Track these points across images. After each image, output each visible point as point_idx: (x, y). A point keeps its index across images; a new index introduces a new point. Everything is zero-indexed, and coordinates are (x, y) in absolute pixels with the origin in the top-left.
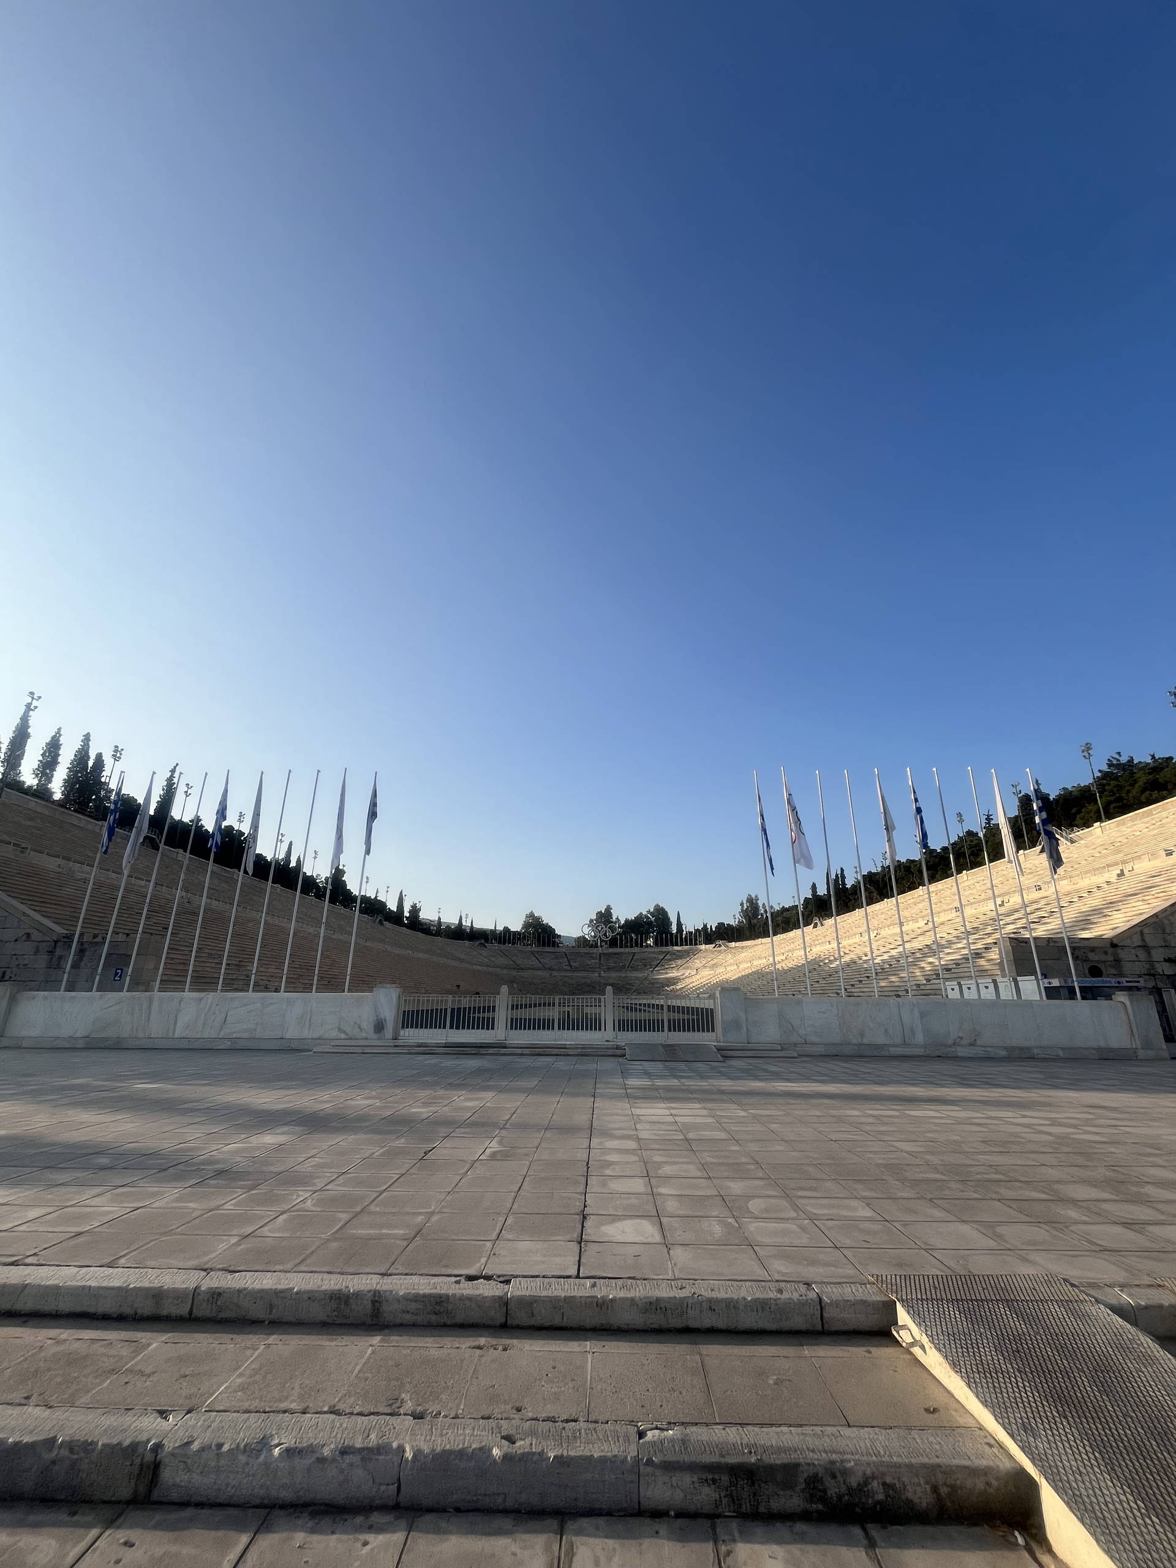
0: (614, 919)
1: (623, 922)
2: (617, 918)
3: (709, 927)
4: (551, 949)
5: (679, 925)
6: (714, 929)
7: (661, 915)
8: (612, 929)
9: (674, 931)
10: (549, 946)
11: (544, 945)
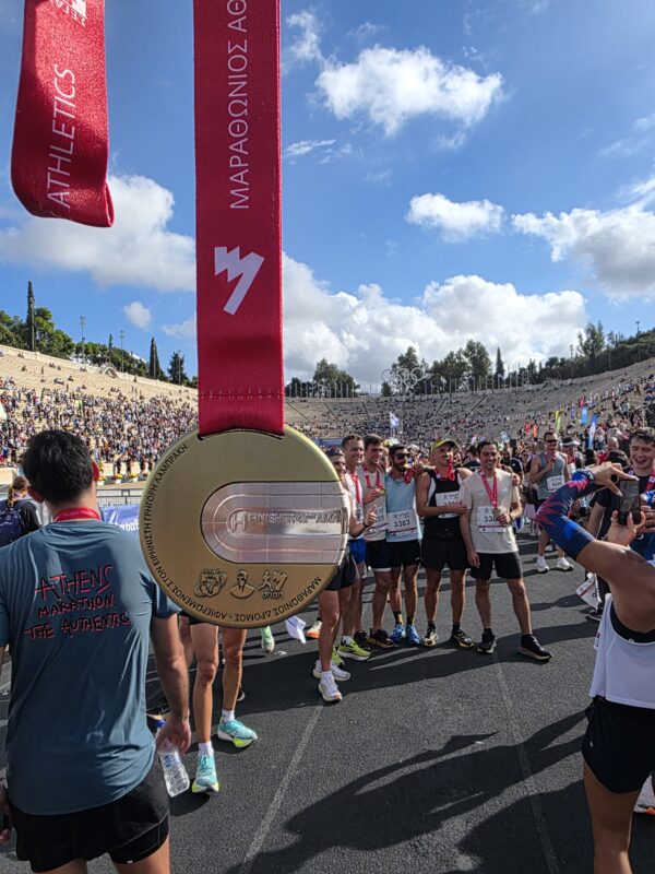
0: (419, 362)
1: (431, 365)
2: (423, 361)
3: (537, 364)
4: (348, 400)
5: (500, 364)
6: (543, 366)
7: (476, 353)
8: (418, 374)
9: (494, 371)
10: (345, 396)
11: (339, 396)
